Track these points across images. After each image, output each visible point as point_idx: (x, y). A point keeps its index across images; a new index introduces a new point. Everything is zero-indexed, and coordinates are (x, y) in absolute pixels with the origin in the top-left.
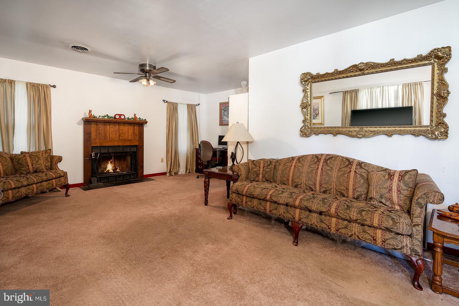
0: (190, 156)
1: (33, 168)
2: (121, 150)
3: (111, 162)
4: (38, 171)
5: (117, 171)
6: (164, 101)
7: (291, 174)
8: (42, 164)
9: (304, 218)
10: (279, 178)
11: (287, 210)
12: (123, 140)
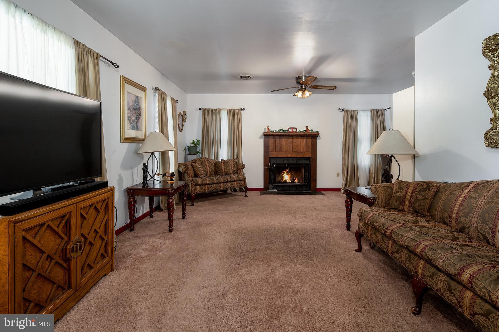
0: (374, 173)
1: (225, 171)
2: (294, 162)
3: (286, 172)
4: (228, 174)
5: (295, 181)
6: (340, 109)
7: (456, 209)
8: (230, 169)
9: (428, 276)
10: (438, 212)
11: (410, 257)
12: (296, 152)
